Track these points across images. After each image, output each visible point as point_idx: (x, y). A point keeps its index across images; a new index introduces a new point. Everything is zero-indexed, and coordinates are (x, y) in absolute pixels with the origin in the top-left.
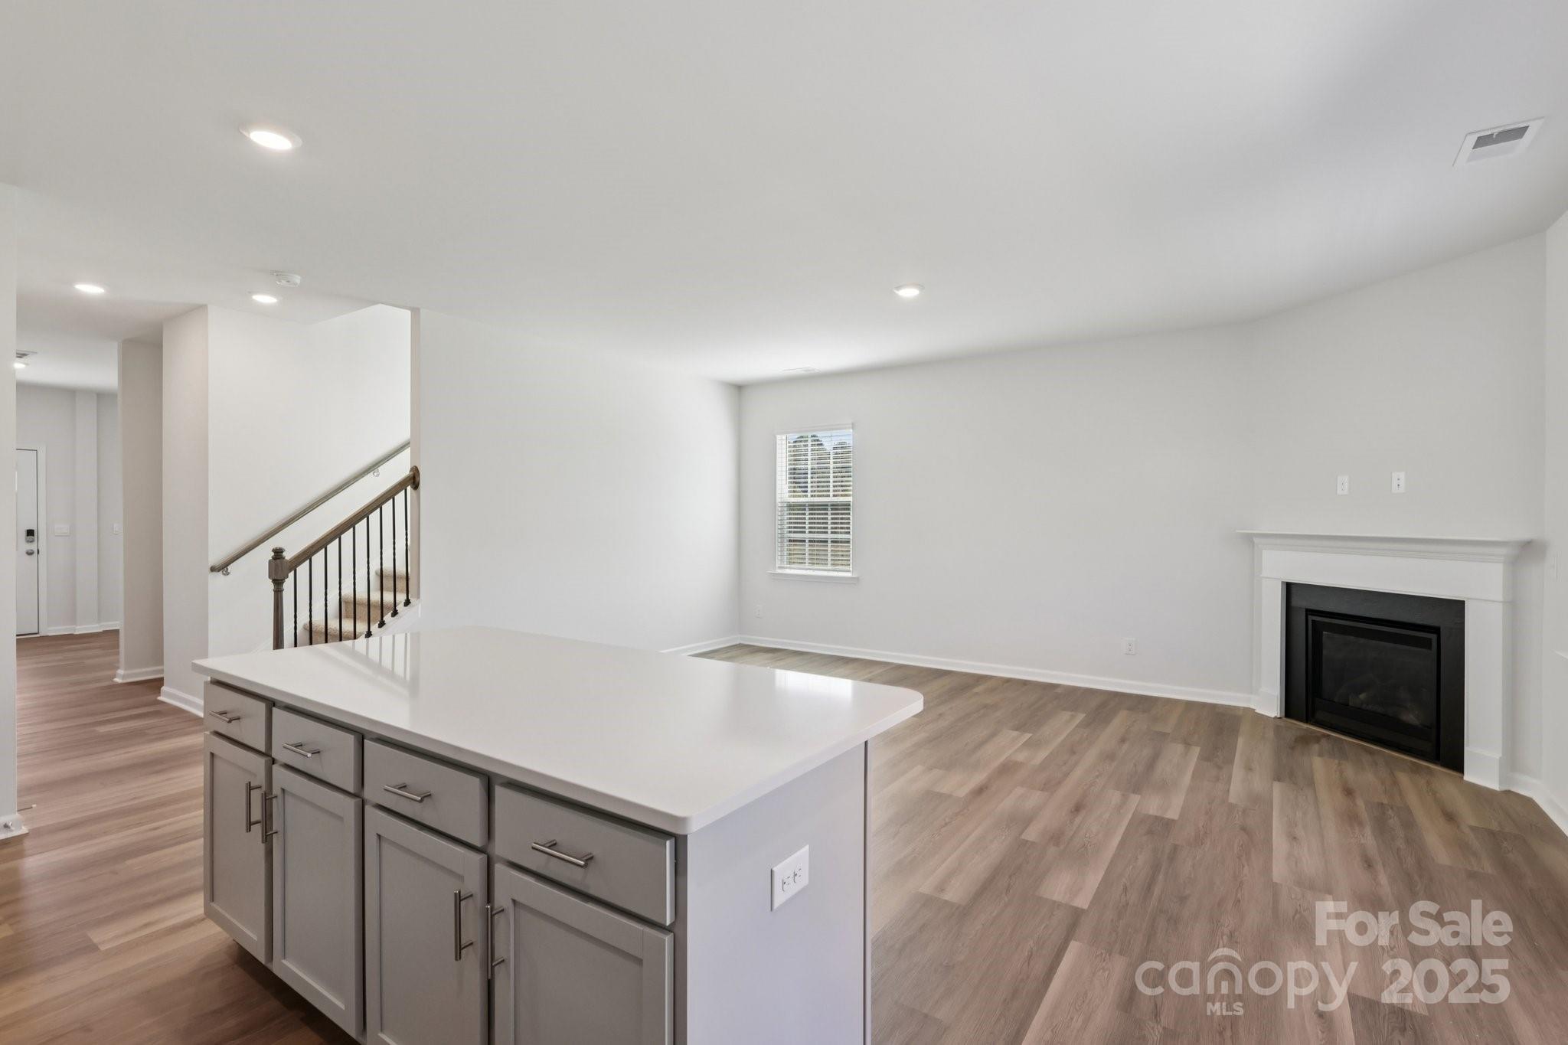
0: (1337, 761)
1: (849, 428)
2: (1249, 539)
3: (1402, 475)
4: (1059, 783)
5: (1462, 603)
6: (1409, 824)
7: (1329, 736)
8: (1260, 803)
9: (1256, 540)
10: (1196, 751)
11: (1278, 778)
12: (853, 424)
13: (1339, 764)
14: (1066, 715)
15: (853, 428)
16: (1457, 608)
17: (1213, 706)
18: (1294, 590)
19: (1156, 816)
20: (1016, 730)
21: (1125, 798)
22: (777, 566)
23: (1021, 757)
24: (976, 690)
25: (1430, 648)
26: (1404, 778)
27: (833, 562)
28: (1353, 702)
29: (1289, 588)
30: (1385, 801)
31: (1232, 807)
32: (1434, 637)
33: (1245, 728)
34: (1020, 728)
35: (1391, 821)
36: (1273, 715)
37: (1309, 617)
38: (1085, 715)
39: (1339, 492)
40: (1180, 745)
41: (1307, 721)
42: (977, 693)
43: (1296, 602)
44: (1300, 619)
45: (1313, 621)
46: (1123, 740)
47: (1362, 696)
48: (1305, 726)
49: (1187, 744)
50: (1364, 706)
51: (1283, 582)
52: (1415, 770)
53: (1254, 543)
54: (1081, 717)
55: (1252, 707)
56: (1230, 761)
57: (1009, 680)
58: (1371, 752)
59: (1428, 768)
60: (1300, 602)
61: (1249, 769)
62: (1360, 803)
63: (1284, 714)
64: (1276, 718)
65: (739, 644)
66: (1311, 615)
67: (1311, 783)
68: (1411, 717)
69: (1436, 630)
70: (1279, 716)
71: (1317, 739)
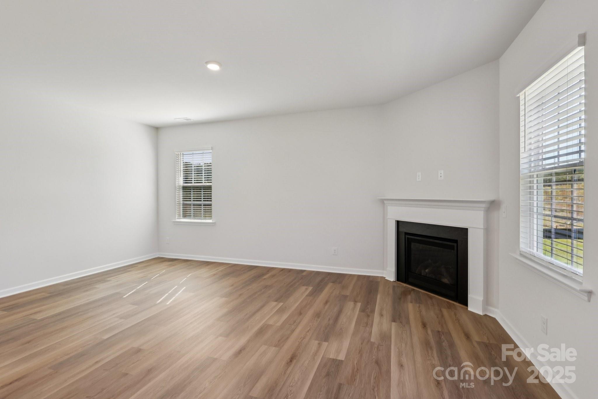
0: (418, 305)
1: (210, 150)
2: (383, 201)
3: (442, 172)
4: (287, 338)
5: (467, 229)
6: (452, 345)
7: (414, 290)
8: (385, 337)
9: (385, 202)
10: (359, 305)
11: (394, 320)
12: (212, 148)
13: (419, 307)
14: (304, 288)
15: (212, 150)
16: (465, 231)
17: (369, 277)
18: (400, 224)
19: (333, 359)
20: (276, 302)
21: (320, 345)
22: (176, 218)
23: (271, 322)
24: (265, 277)
25: (454, 249)
26: (445, 312)
27: (204, 215)
28: (423, 273)
29: (399, 223)
30: (440, 330)
31: (373, 344)
32: (455, 244)
33: (381, 288)
34: (277, 300)
35: (444, 344)
36: (392, 280)
37: (406, 236)
38: (312, 288)
39: (418, 180)
40: (352, 302)
41: (405, 282)
42: (265, 279)
43: (401, 229)
44: (403, 237)
45: (408, 238)
46: (326, 302)
47: (427, 271)
48: (405, 285)
49: (355, 302)
50: (428, 275)
51: (396, 221)
52: (449, 307)
53: (384, 203)
54: (310, 288)
55: (384, 276)
56: (373, 311)
57: (283, 270)
58: (431, 298)
59: (454, 304)
60: (402, 229)
61: (381, 315)
62: (429, 332)
63: (396, 280)
64: (393, 281)
65: (158, 257)
66: (407, 235)
67: (408, 322)
68: (446, 281)
69: (456, 241)
70: (394, 281)
71: (409, 292)
